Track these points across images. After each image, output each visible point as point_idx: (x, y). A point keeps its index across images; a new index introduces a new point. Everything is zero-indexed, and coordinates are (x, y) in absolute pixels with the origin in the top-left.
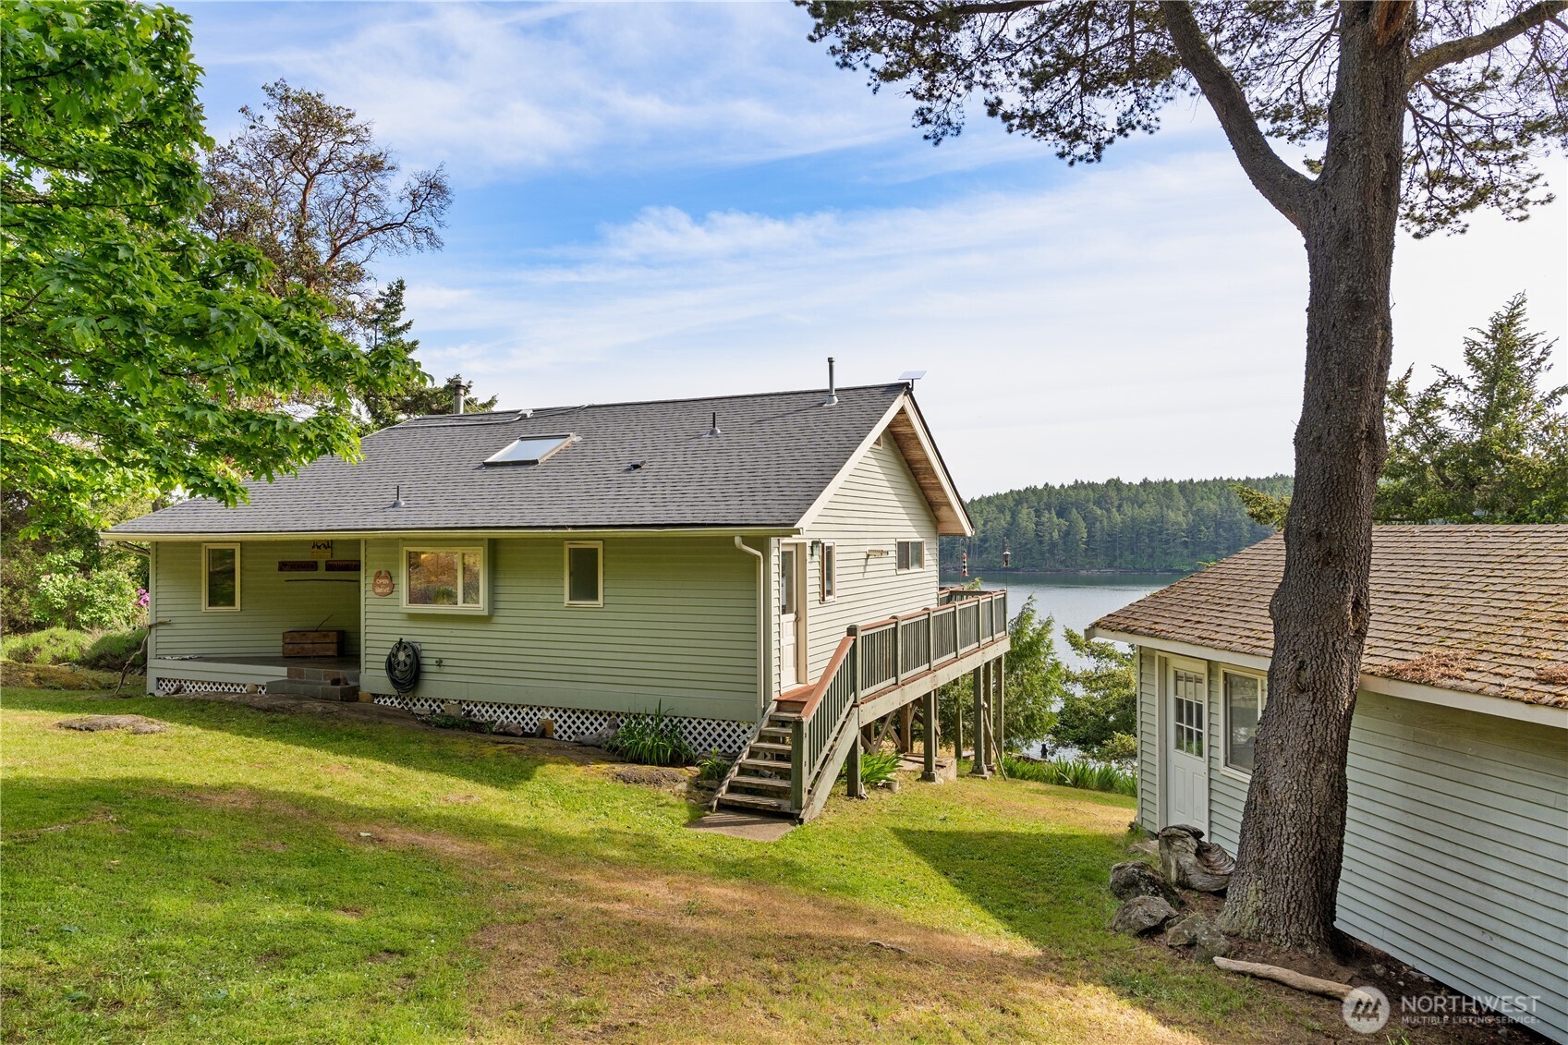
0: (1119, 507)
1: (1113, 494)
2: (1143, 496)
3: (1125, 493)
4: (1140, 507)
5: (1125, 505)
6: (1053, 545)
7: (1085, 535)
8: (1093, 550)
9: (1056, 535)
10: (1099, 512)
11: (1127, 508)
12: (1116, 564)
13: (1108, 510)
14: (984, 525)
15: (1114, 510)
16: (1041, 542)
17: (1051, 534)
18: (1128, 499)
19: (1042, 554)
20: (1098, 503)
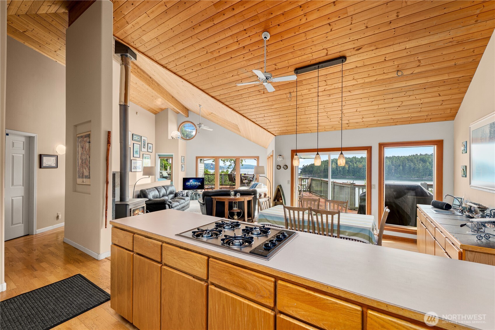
0: (356, 163)
1: (354, 160)
2: (361, 160)
3: (357, 160)
4: (361, 163)
5: (357, 162)
6: (340, 171)
7: (348, 169)
8: (350, 172)
9: (341, 168)
10: (351, 164)
11: (358, 163)
12: (355, 175)
13: (353, 163)
14: (325, 166)
15: (355, 163)
16: (337, 170)
17: (340, 169)
18: (358, 161)
19: (338, 173)
20: (351, 162)
